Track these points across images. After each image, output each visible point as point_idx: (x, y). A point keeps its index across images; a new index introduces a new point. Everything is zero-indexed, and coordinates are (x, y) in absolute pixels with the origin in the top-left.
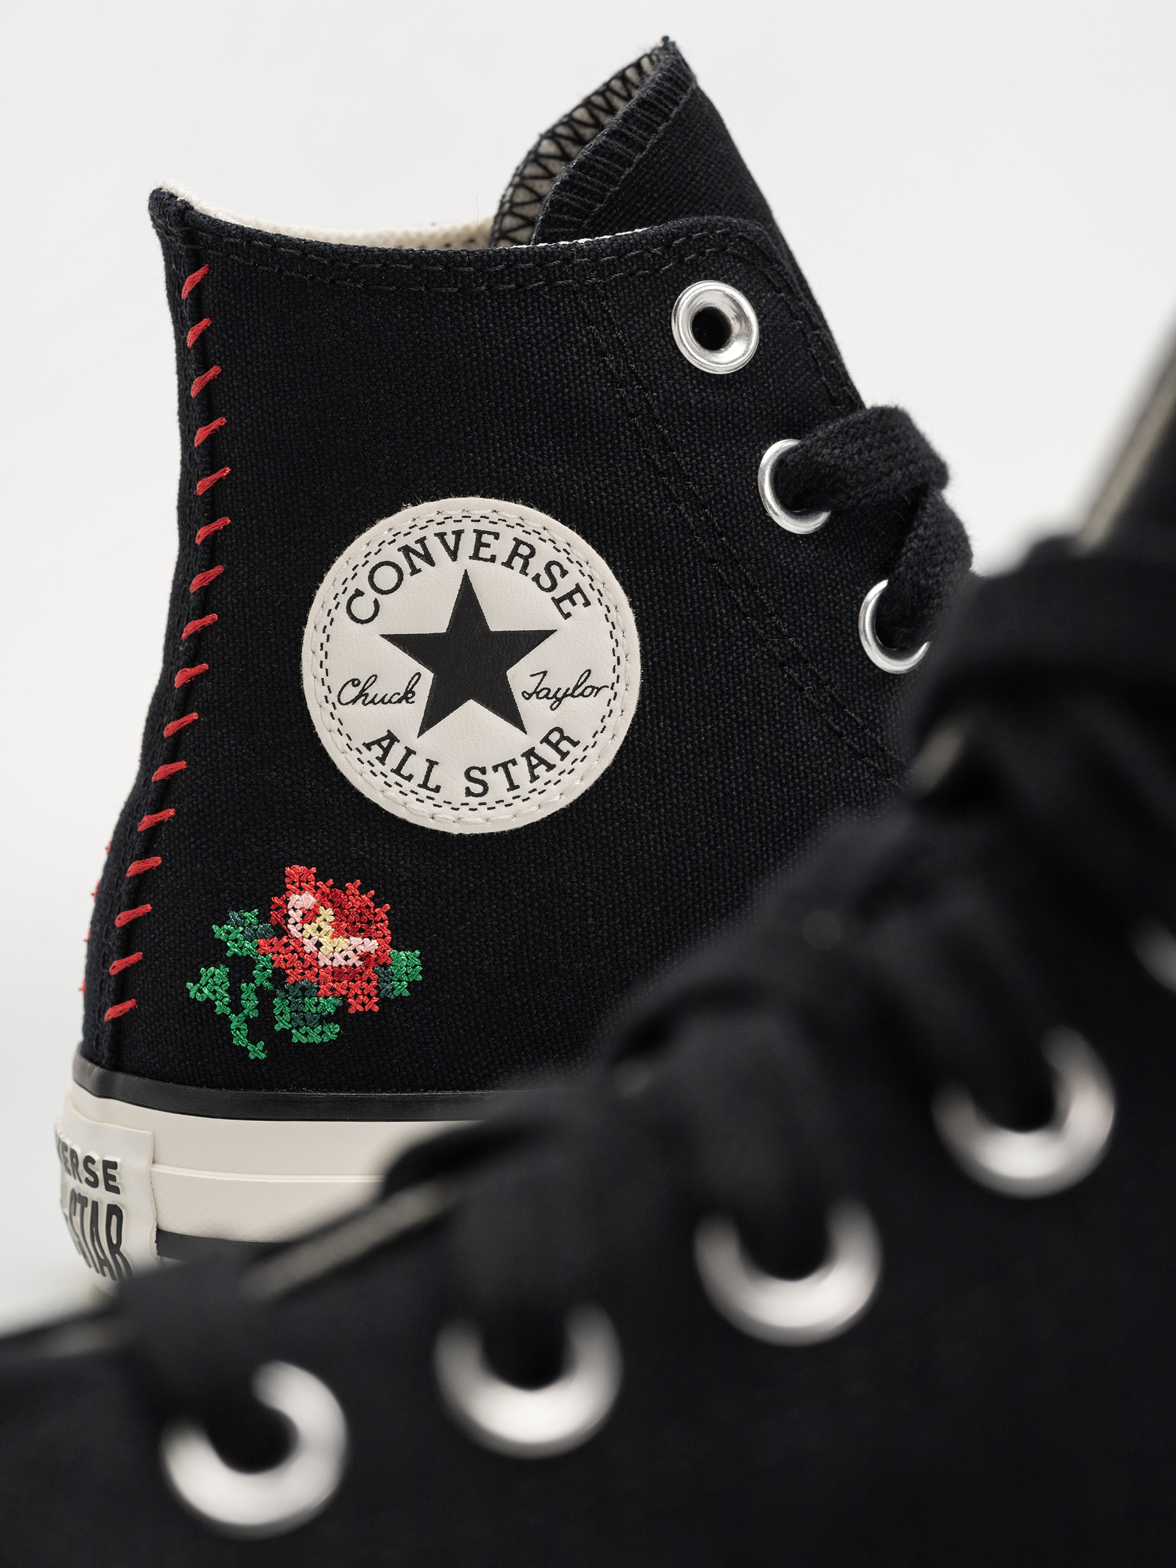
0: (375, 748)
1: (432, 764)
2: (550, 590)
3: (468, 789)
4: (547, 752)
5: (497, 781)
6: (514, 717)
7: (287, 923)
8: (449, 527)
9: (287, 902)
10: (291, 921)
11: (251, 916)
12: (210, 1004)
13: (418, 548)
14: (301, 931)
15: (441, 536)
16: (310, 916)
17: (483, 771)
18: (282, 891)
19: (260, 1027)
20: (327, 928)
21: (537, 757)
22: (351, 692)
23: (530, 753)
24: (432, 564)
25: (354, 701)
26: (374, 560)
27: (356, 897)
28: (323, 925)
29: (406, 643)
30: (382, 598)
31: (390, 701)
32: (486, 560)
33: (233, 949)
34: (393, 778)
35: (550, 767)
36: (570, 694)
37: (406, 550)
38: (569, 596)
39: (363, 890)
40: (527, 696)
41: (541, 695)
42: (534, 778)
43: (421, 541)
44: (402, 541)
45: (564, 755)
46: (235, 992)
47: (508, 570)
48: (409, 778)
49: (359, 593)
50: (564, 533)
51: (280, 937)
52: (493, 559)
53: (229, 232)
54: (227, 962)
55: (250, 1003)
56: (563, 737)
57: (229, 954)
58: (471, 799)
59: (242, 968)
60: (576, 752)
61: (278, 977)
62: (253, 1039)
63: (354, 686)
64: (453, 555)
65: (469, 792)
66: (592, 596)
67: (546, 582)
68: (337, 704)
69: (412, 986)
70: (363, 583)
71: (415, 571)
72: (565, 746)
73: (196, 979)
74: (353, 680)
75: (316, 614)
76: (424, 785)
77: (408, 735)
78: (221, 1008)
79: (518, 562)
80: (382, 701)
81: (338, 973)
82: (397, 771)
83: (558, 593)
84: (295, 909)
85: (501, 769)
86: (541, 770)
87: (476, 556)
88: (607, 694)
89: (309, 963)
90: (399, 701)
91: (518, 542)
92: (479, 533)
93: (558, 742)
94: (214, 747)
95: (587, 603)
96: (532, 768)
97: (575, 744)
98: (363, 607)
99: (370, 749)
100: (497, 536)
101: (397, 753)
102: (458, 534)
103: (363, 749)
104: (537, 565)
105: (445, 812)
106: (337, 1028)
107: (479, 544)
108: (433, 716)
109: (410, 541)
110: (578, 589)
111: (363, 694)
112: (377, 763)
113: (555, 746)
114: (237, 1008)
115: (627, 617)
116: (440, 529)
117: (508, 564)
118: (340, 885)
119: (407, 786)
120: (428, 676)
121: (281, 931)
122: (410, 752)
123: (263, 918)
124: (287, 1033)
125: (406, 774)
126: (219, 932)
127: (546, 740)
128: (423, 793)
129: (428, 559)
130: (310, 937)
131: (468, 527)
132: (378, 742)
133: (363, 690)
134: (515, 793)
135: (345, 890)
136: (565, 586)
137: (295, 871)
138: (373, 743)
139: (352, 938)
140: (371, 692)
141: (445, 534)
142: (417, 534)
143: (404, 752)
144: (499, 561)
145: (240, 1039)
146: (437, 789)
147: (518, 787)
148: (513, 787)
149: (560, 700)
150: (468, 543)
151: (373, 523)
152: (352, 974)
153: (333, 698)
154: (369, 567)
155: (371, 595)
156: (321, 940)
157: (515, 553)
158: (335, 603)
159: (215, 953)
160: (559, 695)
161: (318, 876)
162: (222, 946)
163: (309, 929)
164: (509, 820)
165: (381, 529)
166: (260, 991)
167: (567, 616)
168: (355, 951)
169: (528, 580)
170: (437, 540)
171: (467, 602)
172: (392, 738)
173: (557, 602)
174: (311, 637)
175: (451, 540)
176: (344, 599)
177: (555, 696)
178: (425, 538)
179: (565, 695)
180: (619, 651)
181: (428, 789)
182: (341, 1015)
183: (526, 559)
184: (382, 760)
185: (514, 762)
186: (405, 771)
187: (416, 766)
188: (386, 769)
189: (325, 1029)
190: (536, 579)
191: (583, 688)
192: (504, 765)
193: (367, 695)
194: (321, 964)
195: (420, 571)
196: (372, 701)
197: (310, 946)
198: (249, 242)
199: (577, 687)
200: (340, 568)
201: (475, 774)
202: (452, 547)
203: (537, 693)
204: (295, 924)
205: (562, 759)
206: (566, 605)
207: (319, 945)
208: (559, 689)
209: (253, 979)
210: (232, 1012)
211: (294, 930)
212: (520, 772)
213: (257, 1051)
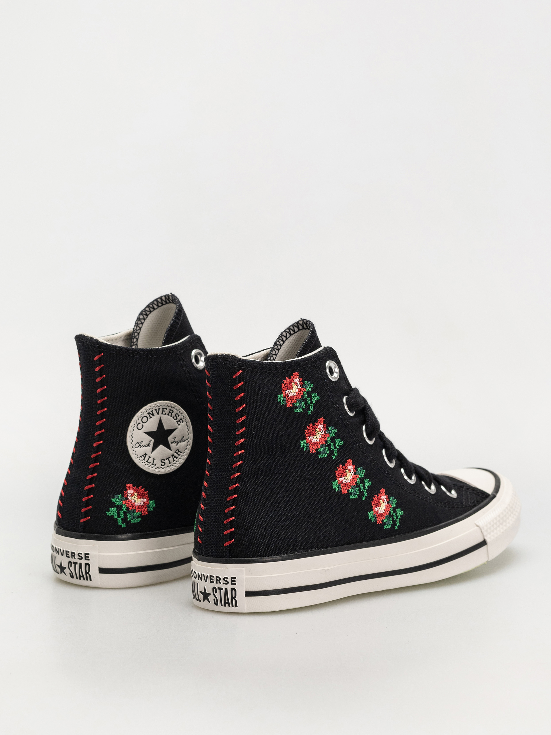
0: (143, 457)
1: (154, 459)
2: (176, 420)
3: (161, 464)
4: (176, 455)
5: (167, 461)
6: (169, 447)
7: (128, 497)
8: (157, 408)
9: (127, 492)
10: (129, 496)
11: (120, 496)
12: (113, 516)
13: (151, 413)
14: (131, 498)
15: (156, 410)
16: (132, 495)
17: (164, 460)
18: (126, 490)
19: (124, 520)
20: (136, 497)
21: (174, 456)
22: (137, 445)
23: (173, 455)
24: (154, 416)
25: (138, 447)
26: (143, 416)
27: (141, 490)
28: (135, 496)
29: (148, 433)
30: (144, 424)
31: (145, 446)
32: (164, 414)
33: (117, 504)
34: (147, 463)
35: (177, 458)
36: (180, 442)
37: (149, 413)
38: (179, 421)
39: (142, 488)
40: (172, 443)
41: (175, 442)
42: (174, 461)
43: (152, 411)
44: (148, 412)
45: (179, 455)
46: (118, 513)
47: (168, 416)
48: (150, 463)
49: (139, 423)
50: (178, 407)
51: (127, 500)
52: (165, 414)
53: (111, 346)
54: (116, 506)
55: (122, 516)
56: (179, 451)
57: (116, 505)
58: (162, 466)
59: (119, 508)
60: (181, 454)
61: (128, 509)
62: (123, 523)
63: (138, 444)
64: (158, 413)
65: (162, 465)
66: (184, 420)
67: (175, 418)
68: (135, 448)
69: (154, 508)
70: (140, 421)
71: (150, 418)
72: (179, 453)
73: (109, 511)
74: (138, 443)
75: (130, 428)
76: (153, 464)
77: (149, 454)
78: (116, 517)
79: (170, 414)
80: (144, 446)
81: (139, 507)
82: (147, 462)
83: (177, 420)
84: (129, 494)
85: (167, 459)
86: (175, 459)
87: (162, 414)
88: (187, 441)
89: (133, 505)
90: (147, 446)
91: (170, 410)
92: (163, 409)
93: (178, 452)
94: (107, 459)
95: (183, 422)
96: (173, 458)
97: (181, 453)
98: (140, 426)
99: (141, 457)
100: (166, 409)
101: (147, 457)
102: (159, 409)
103: (140, 457)
104: (174, 414)
105: (157, 470)
106: (140, 519)
107: (163, 411)
108: (154, 449)
109: (150, 411)
110: (181, 419)
111: (140, 445)
112: (143, 460)
113: (177, 453)
114: (119, 516)
115: (190, 424)
116: (156, 408)
117: (168, 415)
118: (138, 487)
119: (150, 464)
120: (153, 440)
121: (127, 499)
122: (150, 457)
123: (123, 496)
124: (130, 521)
125: (149, 462)
126: (113, 500)
127: (176, 452)
128: (153, 466)
129: (153, 415)
130: (133, 500)
131: (161, 407)
132: (143, 456)
133: (140, 444)
134: (171, 464)
135: (139, 488)
136: (179, 418)
137: (128, 485)
138: (142, 456)
139: (141, 499)
140: (142, 445)
141: (157, 409)
142: (151, 410)
143: (148, 457)
144: (167, 414)
145: (120, 523)
146: (155, 465)
147: (171, 463)
148: (170, 463)
149: (178, 443)
150: (161, 410)
151: (142, 408)
152: (142, 507)
153: (134, 447)
154: (141, 417)
155: (142, 423)
156: (136, 500)
157: (170, 412)
158: (134, 426)
159: (113, 505)
160: (178, 442)
161: (134, 486)
162: (114, 503)
163: (133, 498)
164: (170, 470)
165: (143, 410)
166: (124, 512)
167: (179, 425)
168: (142, 502)
169: (172, 418)
170: (155, 411)
171: (160, 423)
172: (146, 454)
173: (177, 422)
174: (129, 434)
175: (157, 410)
176: (136, 425)
177: (177, 443)
178: (153, 411)
179: (179, 442)
180: (189, 431)
181: (154, 465)
182: (140, 516)
183: (172, 413)
184: (144, 459)
185: (170, 458)
186: (149, 461)
187: (151, 460)
188: (145, 461)
189: (138, 519)
190: (173, 418)
191: (182, 440)
192: (168, 459)
193: (141, 445)
194: (136, 505)
195: (152, 418)
196: (142, 447)
197: (133, 501)
198: (115, 348)
199: (181, 440)
200: (135, 418)
201: (163, 461)
202: (158, 412)
203: (174, 442)
204: (129, 497)
205: (179, 456)
206: (179, 422)
207: (135, 501)
208: (178, 441)
209: (122, 510)
210: (118, 517)
211: (130, 498)
212: (171, 459)
213: (124, 526)
